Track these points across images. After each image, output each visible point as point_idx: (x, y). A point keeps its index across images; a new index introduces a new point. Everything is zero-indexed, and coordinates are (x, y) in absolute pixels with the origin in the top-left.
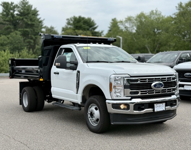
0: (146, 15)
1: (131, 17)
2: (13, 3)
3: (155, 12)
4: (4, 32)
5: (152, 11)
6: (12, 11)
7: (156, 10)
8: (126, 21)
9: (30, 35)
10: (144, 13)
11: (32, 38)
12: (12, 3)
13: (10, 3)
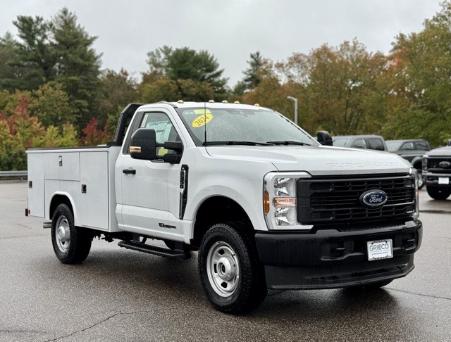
0: (334, 50)
1: (301, 55)
2: (42, 19)
3: (351, 44)
4: (22, 84)
5: (346, 43)
6: (39, 38)
7: (355, 41)
8: (291, 64)
9: (79, 91)
10: (329, 46)
11: (84, 97)
12: (39, 19)
13: (34, 19)
